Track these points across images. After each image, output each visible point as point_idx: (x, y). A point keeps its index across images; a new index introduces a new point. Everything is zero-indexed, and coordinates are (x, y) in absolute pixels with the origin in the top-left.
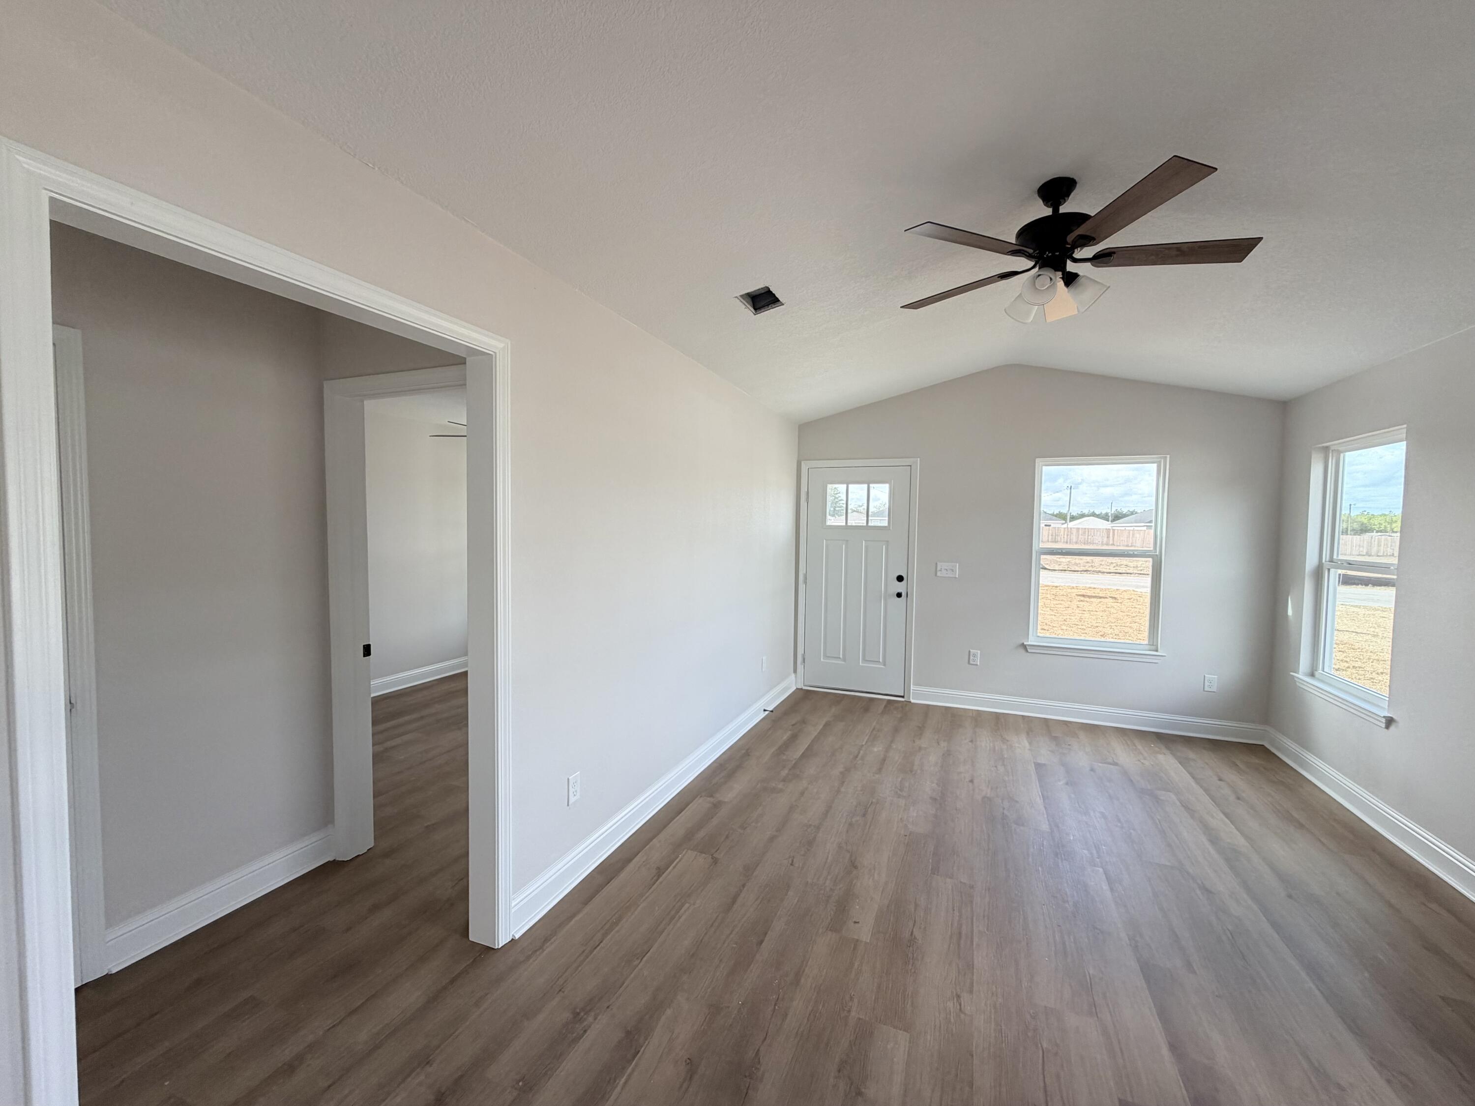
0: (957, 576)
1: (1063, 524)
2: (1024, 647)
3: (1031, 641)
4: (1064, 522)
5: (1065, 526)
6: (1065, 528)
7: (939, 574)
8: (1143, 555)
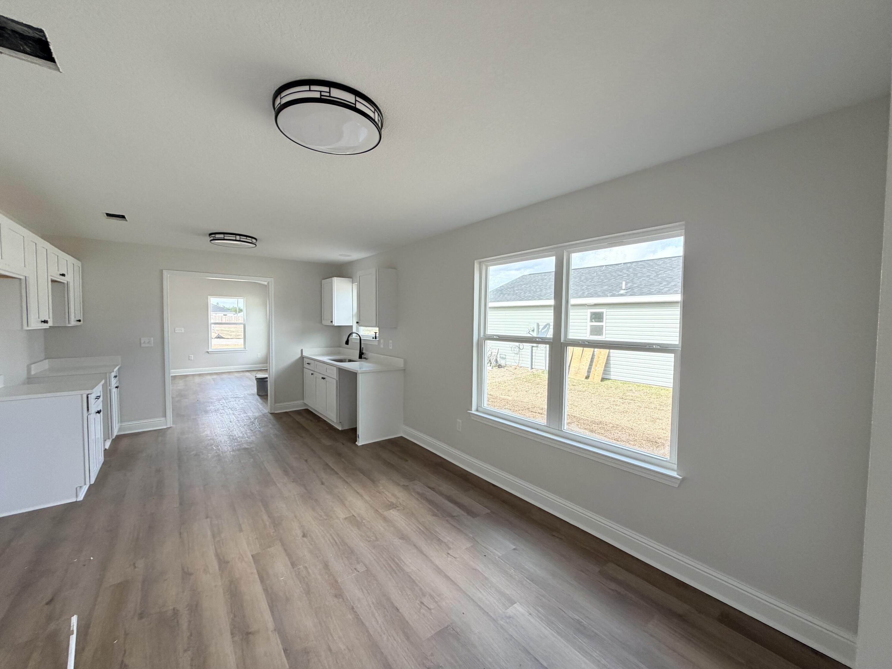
0: (183, 332)
1: (234, 314)
2: (208, 352)
3: (210, 350)
4: (235, 313)
5: (236, 315)
6: (235, 316)
7: (176, 331)
8: (241, 324)
